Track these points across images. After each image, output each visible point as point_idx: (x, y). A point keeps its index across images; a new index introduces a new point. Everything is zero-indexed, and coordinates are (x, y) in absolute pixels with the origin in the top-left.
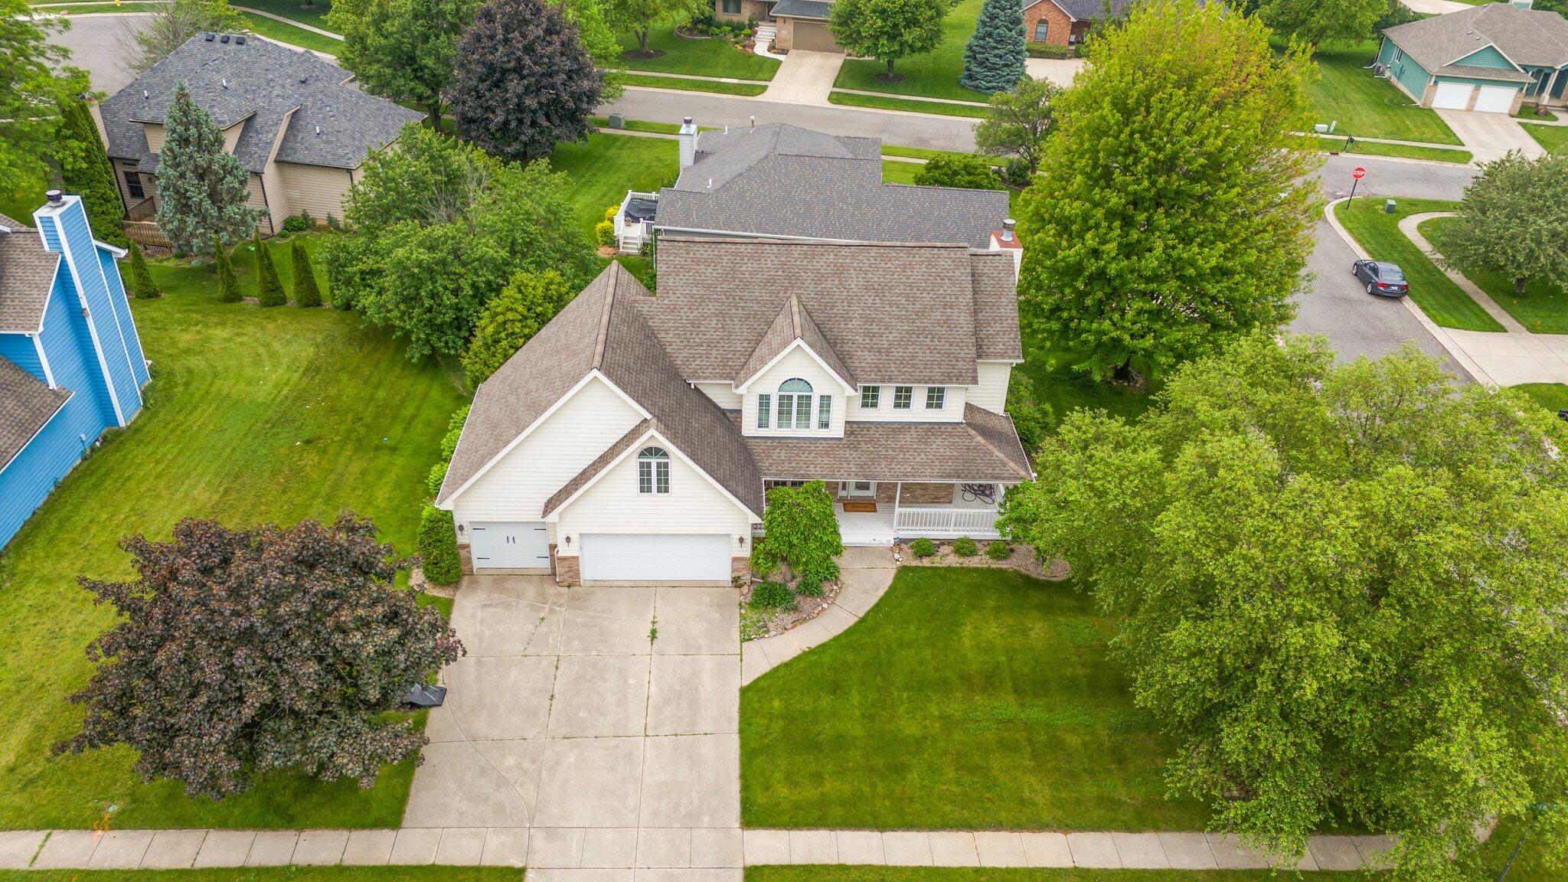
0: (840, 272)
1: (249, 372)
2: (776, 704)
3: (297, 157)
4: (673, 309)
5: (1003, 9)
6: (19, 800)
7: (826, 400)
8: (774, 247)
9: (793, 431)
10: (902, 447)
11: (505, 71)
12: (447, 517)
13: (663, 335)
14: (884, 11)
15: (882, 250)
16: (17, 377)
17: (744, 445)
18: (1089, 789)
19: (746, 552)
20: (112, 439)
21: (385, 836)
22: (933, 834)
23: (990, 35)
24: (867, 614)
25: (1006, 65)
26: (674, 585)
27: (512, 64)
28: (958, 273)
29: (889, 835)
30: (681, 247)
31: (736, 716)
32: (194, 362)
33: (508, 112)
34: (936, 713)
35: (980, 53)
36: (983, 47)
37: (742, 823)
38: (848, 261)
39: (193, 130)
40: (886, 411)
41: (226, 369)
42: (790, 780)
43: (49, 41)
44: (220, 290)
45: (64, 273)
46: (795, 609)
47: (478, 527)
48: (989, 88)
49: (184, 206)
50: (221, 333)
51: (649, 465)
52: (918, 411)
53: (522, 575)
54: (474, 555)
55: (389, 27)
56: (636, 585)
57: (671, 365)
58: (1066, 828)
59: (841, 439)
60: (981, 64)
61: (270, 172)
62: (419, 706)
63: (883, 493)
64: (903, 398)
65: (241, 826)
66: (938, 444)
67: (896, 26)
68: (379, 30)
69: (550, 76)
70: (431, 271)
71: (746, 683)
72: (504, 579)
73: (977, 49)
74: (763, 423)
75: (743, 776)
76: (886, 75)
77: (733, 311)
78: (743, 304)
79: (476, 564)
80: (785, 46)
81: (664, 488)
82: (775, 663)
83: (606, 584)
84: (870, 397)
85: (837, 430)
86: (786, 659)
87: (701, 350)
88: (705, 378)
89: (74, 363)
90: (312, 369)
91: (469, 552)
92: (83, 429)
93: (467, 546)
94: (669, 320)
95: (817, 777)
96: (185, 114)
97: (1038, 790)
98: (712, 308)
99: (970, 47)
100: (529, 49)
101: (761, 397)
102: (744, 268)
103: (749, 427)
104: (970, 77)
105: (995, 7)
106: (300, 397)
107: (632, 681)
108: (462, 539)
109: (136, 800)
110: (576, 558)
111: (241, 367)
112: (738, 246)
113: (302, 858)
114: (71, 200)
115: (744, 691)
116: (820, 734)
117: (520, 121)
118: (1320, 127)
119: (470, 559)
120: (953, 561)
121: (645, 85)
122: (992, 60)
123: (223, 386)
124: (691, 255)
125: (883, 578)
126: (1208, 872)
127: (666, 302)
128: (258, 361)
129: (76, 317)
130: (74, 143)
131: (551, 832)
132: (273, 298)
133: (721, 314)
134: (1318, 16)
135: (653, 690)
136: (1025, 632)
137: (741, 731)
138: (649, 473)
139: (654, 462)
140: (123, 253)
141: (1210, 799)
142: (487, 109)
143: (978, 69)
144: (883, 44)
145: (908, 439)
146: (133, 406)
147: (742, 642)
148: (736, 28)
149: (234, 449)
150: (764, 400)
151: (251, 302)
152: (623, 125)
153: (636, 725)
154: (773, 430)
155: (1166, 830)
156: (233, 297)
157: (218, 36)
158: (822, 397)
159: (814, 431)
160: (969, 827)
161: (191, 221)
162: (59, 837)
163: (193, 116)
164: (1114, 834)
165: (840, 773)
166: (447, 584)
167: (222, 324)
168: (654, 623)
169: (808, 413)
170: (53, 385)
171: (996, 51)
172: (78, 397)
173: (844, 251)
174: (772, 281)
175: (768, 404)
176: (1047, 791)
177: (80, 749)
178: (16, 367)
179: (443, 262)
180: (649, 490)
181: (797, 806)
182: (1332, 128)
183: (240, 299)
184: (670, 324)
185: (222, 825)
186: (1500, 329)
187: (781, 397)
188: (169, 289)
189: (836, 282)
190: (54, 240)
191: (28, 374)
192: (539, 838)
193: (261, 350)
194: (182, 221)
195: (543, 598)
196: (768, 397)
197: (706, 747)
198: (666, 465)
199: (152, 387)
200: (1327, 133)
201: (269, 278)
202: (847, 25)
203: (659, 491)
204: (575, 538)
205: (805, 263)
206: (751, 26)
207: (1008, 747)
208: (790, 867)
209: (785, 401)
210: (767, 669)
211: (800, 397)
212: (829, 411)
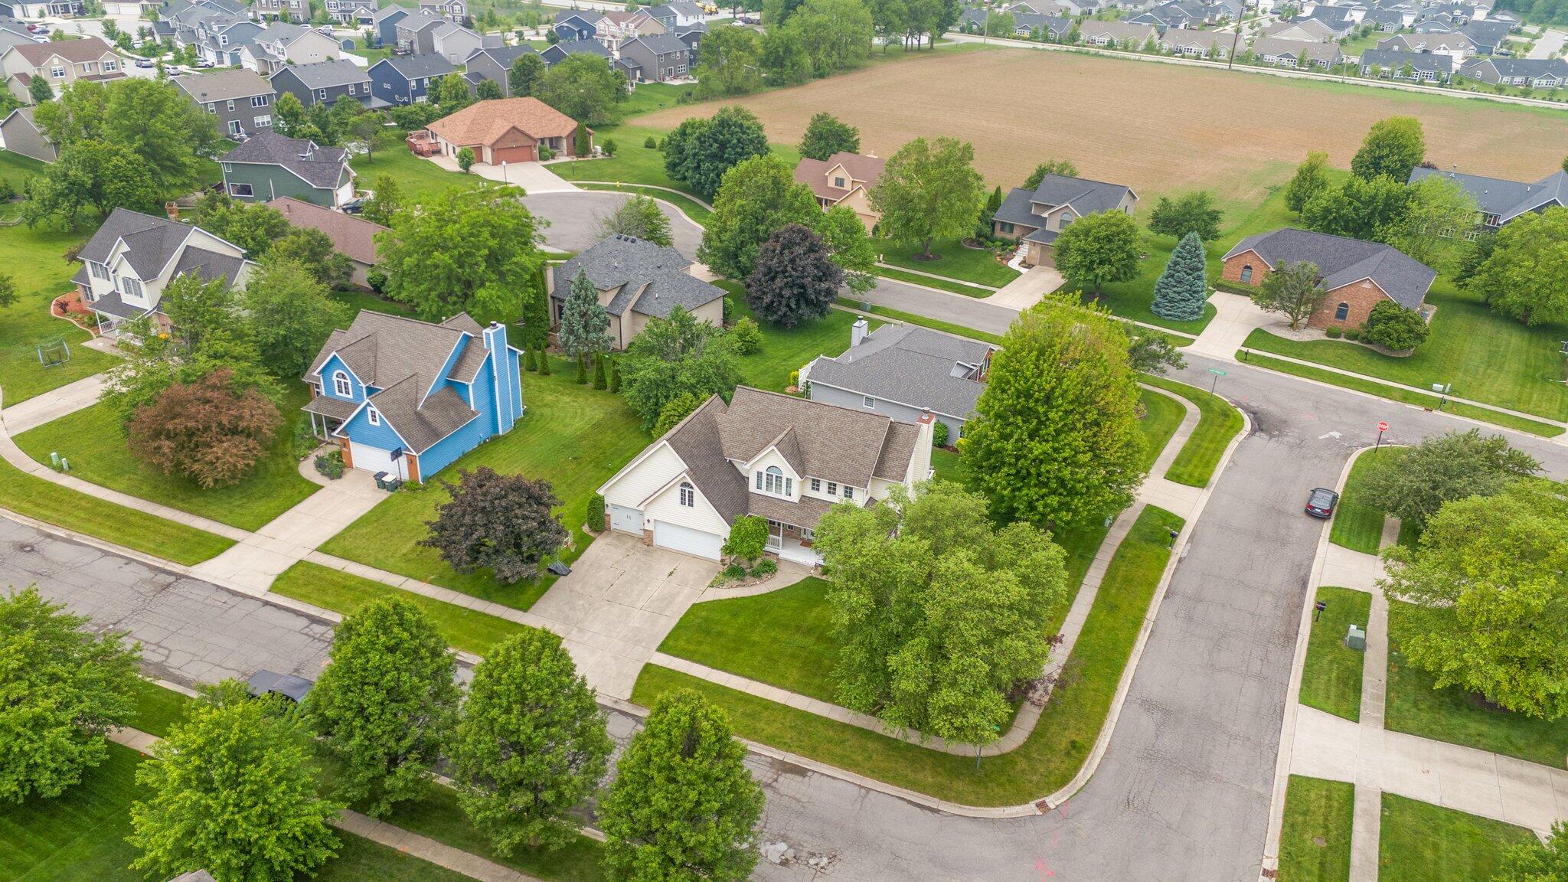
0: (819, 418)
1: (568, 420)
2: (703, 613)
3: (643, 310)
4: (731, 422)
6: (403, 565)
7: (789, 482)
8: (792, 400)
9: (772, 494)
11: (777, 273)
12: (601, 499)
13: (723, 434)
14: (1085, 251)
16: (459, 402)
17: (746, 496)
18: (817, 682)
20: (495, 439)
21: (520, 613)
24: (775, 591)
26: (695, 557)
27: (781, 269)
28: (879, 430)
31: (683, 613)
32: (547, 411)
33: (774, 296)
37: (657, 649)
38: (826, 413)
39: (583, 292)
40: (823, 494)
41: (558, 417)
42: (688, 641)
43: (538, 232)
44: (577, 377)
45: (490, 358)
46: (742, 580)
47: (616, 507)
49: (571, 331)
50: (567, 399)
51: (685, 492)
52: (839, 497)
53: (631, 536)
54: (612, 522)
55: (726, 236)
56: (678, 552)
57: (720, 448)
58: (793, 691)
59: (797, 503)
61: (626, 316)
62: (556, 573)
64: (832, 489)
65: (472, 595)
67: (1092, 262)
68: (719, 237)
69: (803, 278)
70: (658, 385)
71: (697, 603)
72: (623, 535)
74: (758, 486)
75: (670, 634)
77: (760, 428)
78: (765, 426)
79: (613, 526)
80: (1032, 262)
81: (691, 505)
82: (716, 598)
83: (664, 548)
84: (816, 485)
85: (795, 498)
86: (722, 598)
87: (736, 444)
88: (736, 458)
89: (486, 400)
90: (597, 425)
91: (610, 519)
92: (482, 433)
93: (609, 516)
94: (728, 427)
95: (700, 643)
96: (582, 283)
97: (794, 674)
98: (750, 424)
100: (792, 261)
101: (758, 472)
102: (773, 408)
103: (752, 487)
106: (582, 437)
107: (649, 588)
108: (607, 511)
109: (441, 577)
110: (652, 532)
111: (565, 418)
113: (487, 611)
114: (501, 326)
115: (694, 605)
117: (780, 303)
118: (1437, 386)
119: (609, 522)
121: (909, 281)
123: (553, 425)
124: (750, 397)
125: (798, 578)
128: (573, 417)
129: (491, 379)
130: (531, 290)
131: (581, 630)
132: (601, 385)
133: (754, 429)
135: (656, 594)
137: (681, 619)
138: (685, 496)
139: (687, 491)
140: (522, 352)
142: (764, 293)
146: (508, 426)
147: (708, 587)
148: (1006, 244)
150: (759, 474)
151: (591, 385)
152: (869, 308)
153: (639, 604)
154: (763, 492)
156: (583, 381)
157: (624, 236)
158: (787, 479)
159: (783, 496)
160: (751, 678)
161: (572, 338)
162: (411, 581)
163: (585, 285)
165: (711, 644)
166: (596, 531)
167: (569, 395)
168: (672, 569)
169: (781, 486)
170: (473, 409)
172: (483, 416)
174: (784, 417)
175: (761, 477)
176: (797, 676)
177: (424, 546)
178: (460, 398)
179: (664, 381)
180: (683, 504)
181: (684, 650)
182: (1447, 390)
183: (585, 383)
184: (727, 429)
185: (466, 593)
186: (1374, 552)
187: (768, 475)
188: (557, 372)
189: (815, 423)
190: (489, 343)
191: (464, 402)
192: (575, 630)
193: (579, 411)
194: (568, 339)
195: (633, 547)
196: (761, 473)
197: (662, 621)
198: (692, 492)
199: (522, 419)
200: (1443, 392)
201: (600, 375)
203: (689, 505)
204: (652, 521)
205: (803, 410)
207: (795, 657)
208: (665, 668)
209: (769, 477)
210: (712, 600)
211: (777, 477)
212: (791, 487)
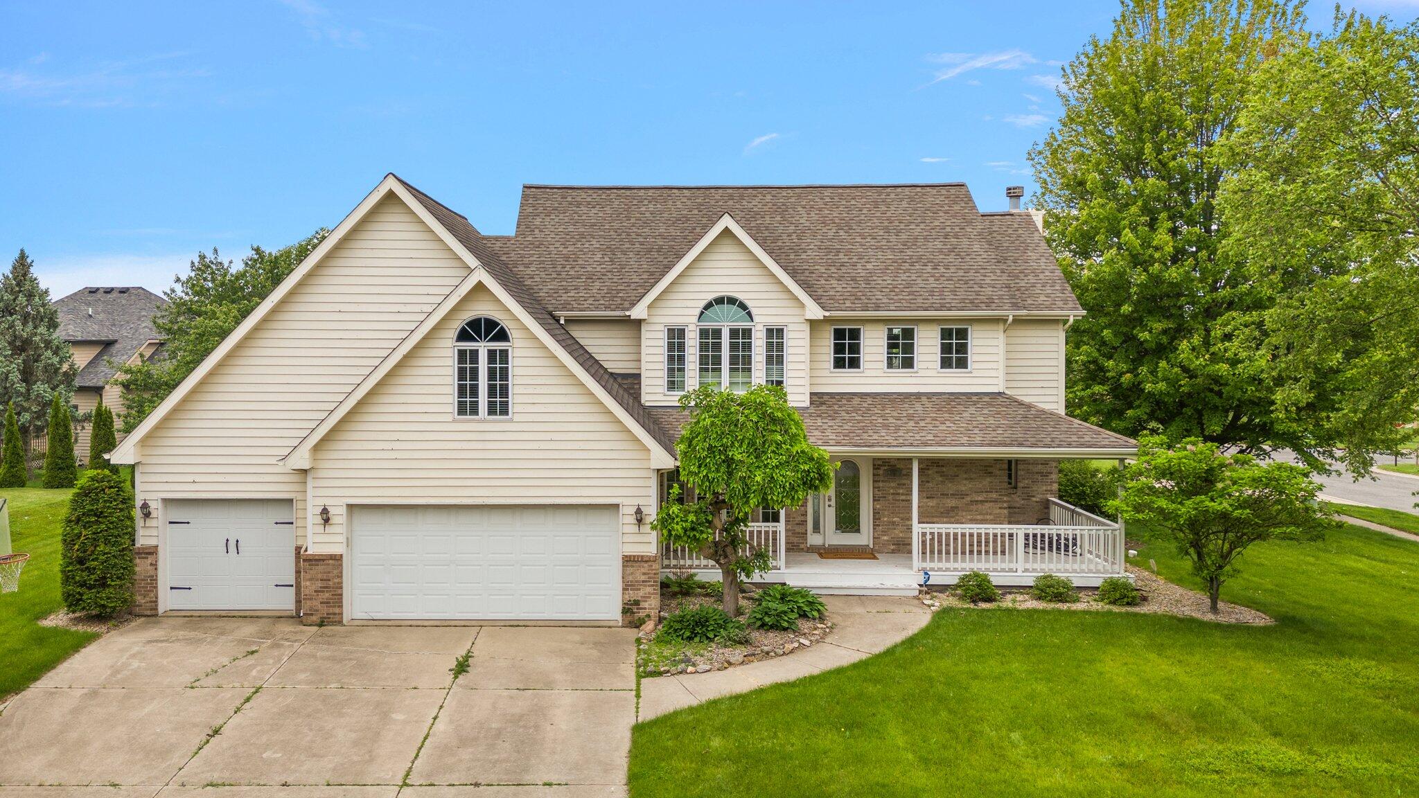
0: (782, 210)
4: (538, 245)
7: (775, 335)
13: (521, 268)
30: (556, 193)
31: (622, 761)
40: (874, 374)
47: (178, 518)
51: (474, 354)
52: (929, 373)
54: (165, 579)
56: (444, 624)
59: (805, 408)
63: (884, 533)
64: (900, 349)
71: (645, 719)
72: (208, 620)
74: (675, 380)
77: (627, 246)
78: (644, 241)
79: (165, 588)
81: (499, 407)
82: (711, 698)
83: (390, 624)
84: (846, 352)
85: (796, 393)
88: (582, 310)
91: (155, 565)
93: (152, 552)
94: (532, 255)
98: (595, 244)
101: (671, 332)
102: (643, 209)
103: (654, 389)
108: (144, 536)
110: (338, 559)
115: (638, 729)
119: (154, 579)
124: (569, 199)
125: (911, 620)
127: (529, 239)
132: (60, 478)
137: (633, 779)
139: (483, 348)
147: (639, 677)
150: (676, 337)
154: (690, 394)
168: (467, 657)
169: (748, 360)
174: (682, 220)
180: (474, 410)
184: (532, 259)
187: (704, 333)
189: (778, 218)
195: (266, 635)
196: (681, 332)
198: (504, 354)
201: (60, 452)
203: (492, 411)
204: (338, 513)
205: (730, 203)
209: (710, 338)
210: (690, 704)
211: (734, 333)
212: (780, 360)
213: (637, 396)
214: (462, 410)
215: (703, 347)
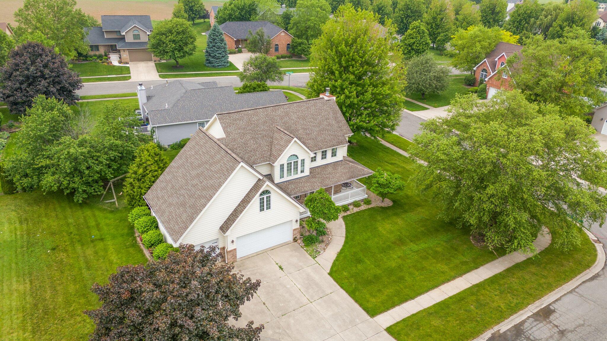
2: (345, 274)
4: (234, 140)
5: (217, 36)
7: (303, 161)
8: (260, 109)
9: (293, 177)
10: (329, 173)
15: (297, 104)
18: (457, 261)
19: (297, 226)
22: (428, 293)
23: (214, 46)
24: (346, 234)
25: (223, 57)
26: (273, 249)
27: (39, 74)
28: (325, 108)
29: (416, 299)
31: (335, 283)
34: (396, 257)
35: (212, 53)
36: (213, 51)
37: (370, 316)
38: (288, 110)
40: (320, 162)
42: (373, 296)
46: (323, 241)
48: (218, 66)
52: (330, 159)
56: (258, 254)
58: (461, 275)
59: (308, 176)
60: (213, 57)
64: (324, 155)
66: (340, 169)
67: (180, 46)
71: (328, 272)
73: (211, 52)
74: (282, 176)
75: (356, 301)
76: (176, 66)
77: (257, 136)
78: (259, 133)
80: (126, 61)
81: (269, 208)
82: (332, 261)
83: (246, 258)
84: (313, 158)
85: (307, 173)
86: (334, 258)
87: (252, 153)
88: (259, 163)
94: (235, 144)
95: (380, 291)
98: (248, 137)
99: (207, 52)
100: (46, 66)
102: (254, 119)
103: (277, 179)
104: (210, 63)
105: (214, 36)
107: (288, 286)
112: (247, 111)
115: (330, 274)
116: (367, 278)
120: (356, 210)
122: (218, 55)
124: (232, 118)
125: (340, 222)
126: (505, 271)
127: (230, 138)
133: (253, 138)
134: (309, 31)
135: (299, 286)
136: (396, 223)
137: (342, 287)
138: (263, 202)
141: (502, 245)
143: (213, 59)
144: (177, 54)
145: (330, 169)
148: (100, 57)
149: (17, 264)
152: (80, 98)
153: (304, 300)
154: (286, 178)
155: (485, 264)
158: (302, 160)
164: (473, 271)
165: (385, 287)
168: (277, 264)
171: (218, 52)
173: (285, 107)
174: (265, 122)
175: (283, 168)
176: (446, 267)
181: (382, 303)
184: (236, 146)
186: (427, 109)
187: (288, 164)
197: (335, 297)
202: (157, 48)
205: (274, 113)
206: (106, 55)
207: (425, 258)
208: (398, 323)
210: (331, 264)
211: (294, 162)
212: (304, 166)
213: (274, 183)
214: (261, 211)
215: (288, 167)
